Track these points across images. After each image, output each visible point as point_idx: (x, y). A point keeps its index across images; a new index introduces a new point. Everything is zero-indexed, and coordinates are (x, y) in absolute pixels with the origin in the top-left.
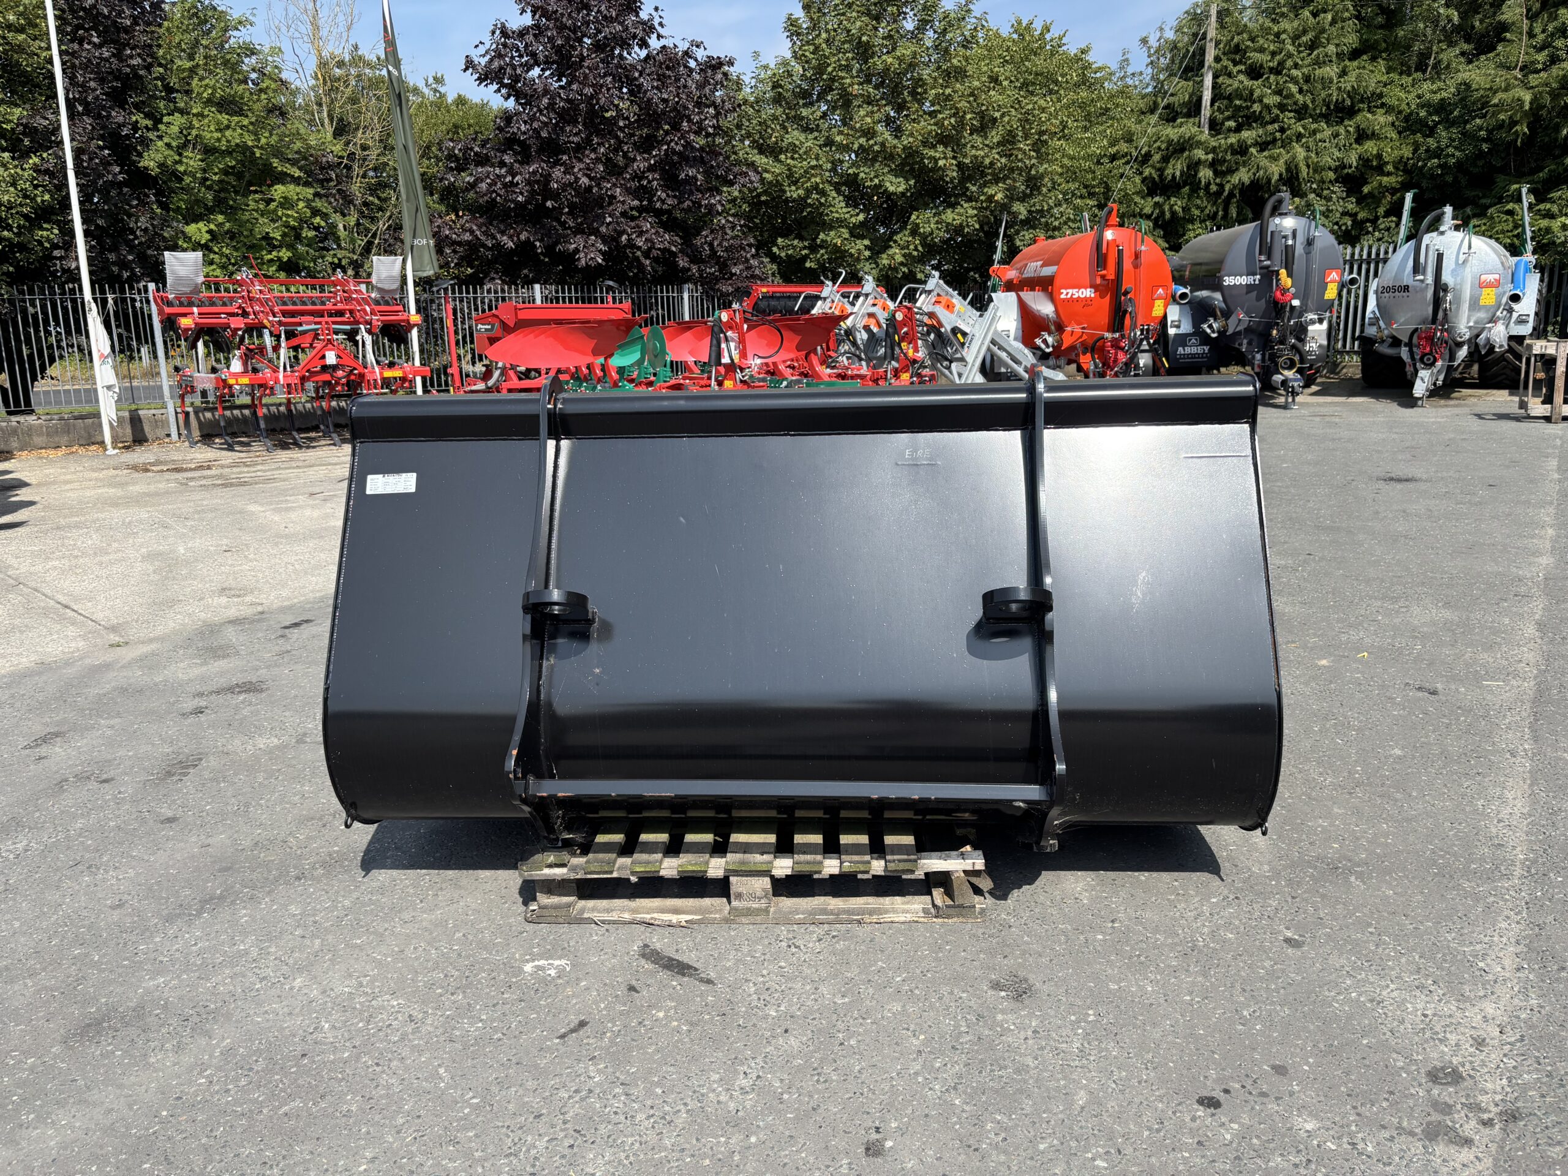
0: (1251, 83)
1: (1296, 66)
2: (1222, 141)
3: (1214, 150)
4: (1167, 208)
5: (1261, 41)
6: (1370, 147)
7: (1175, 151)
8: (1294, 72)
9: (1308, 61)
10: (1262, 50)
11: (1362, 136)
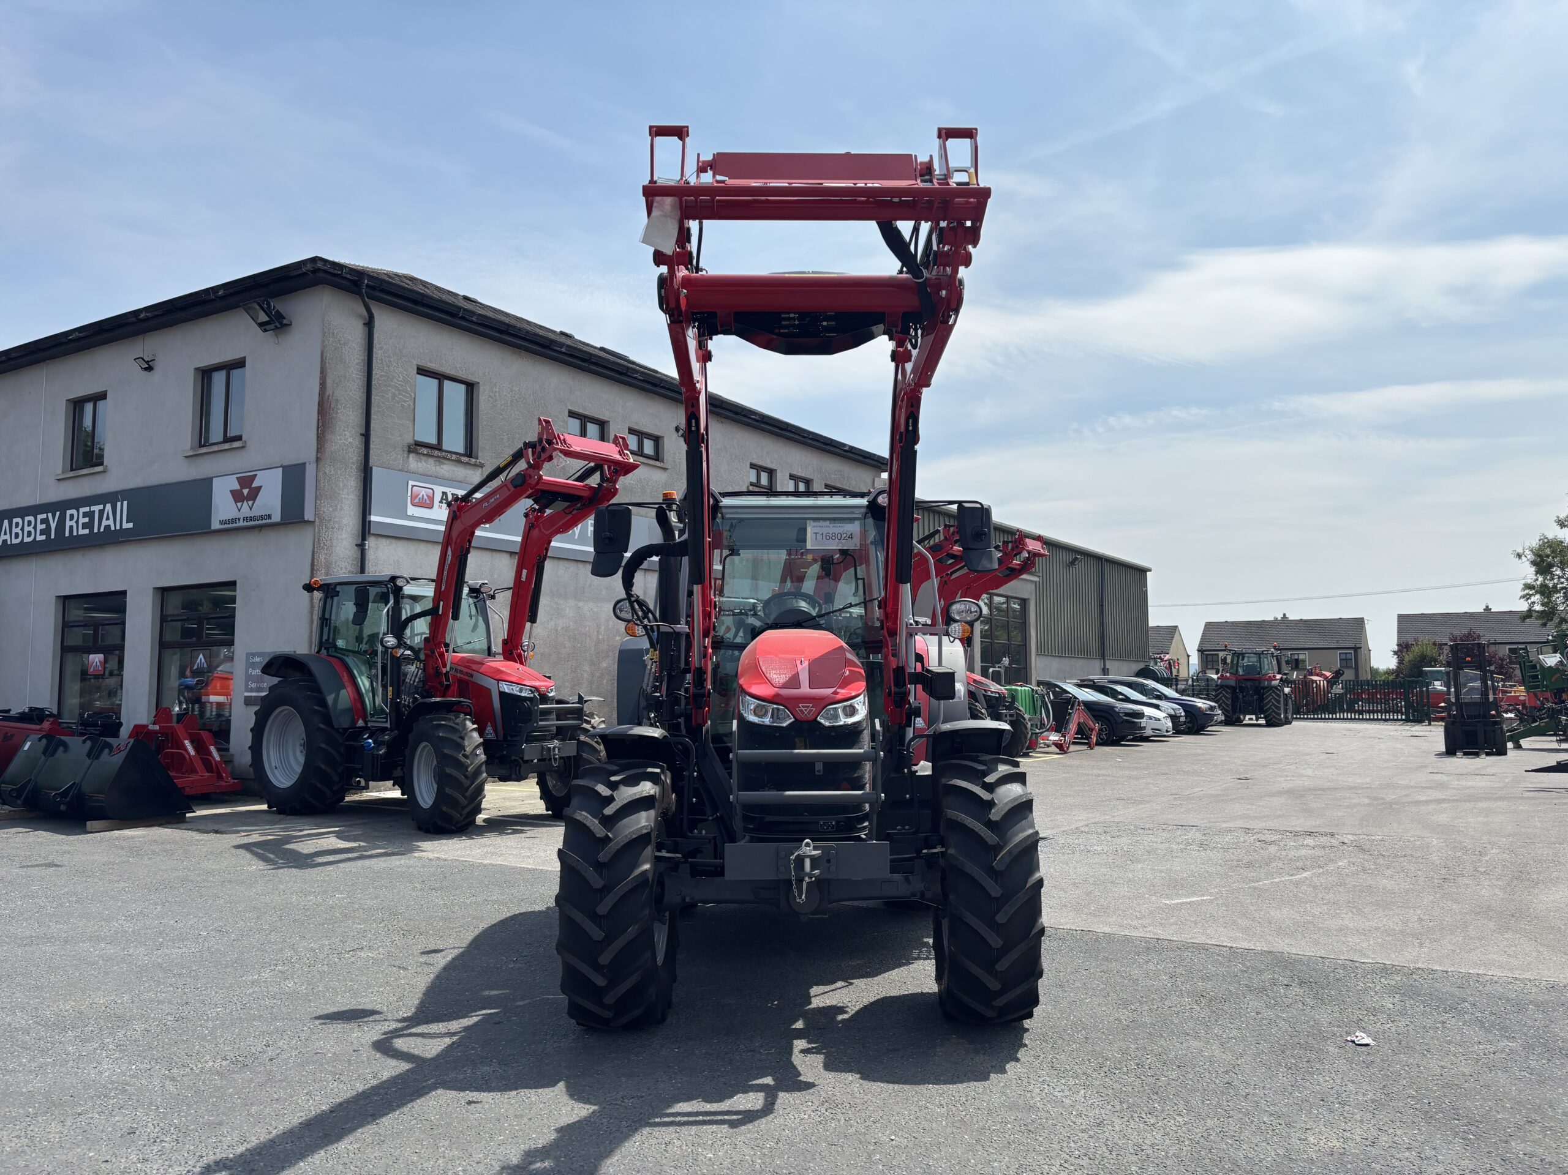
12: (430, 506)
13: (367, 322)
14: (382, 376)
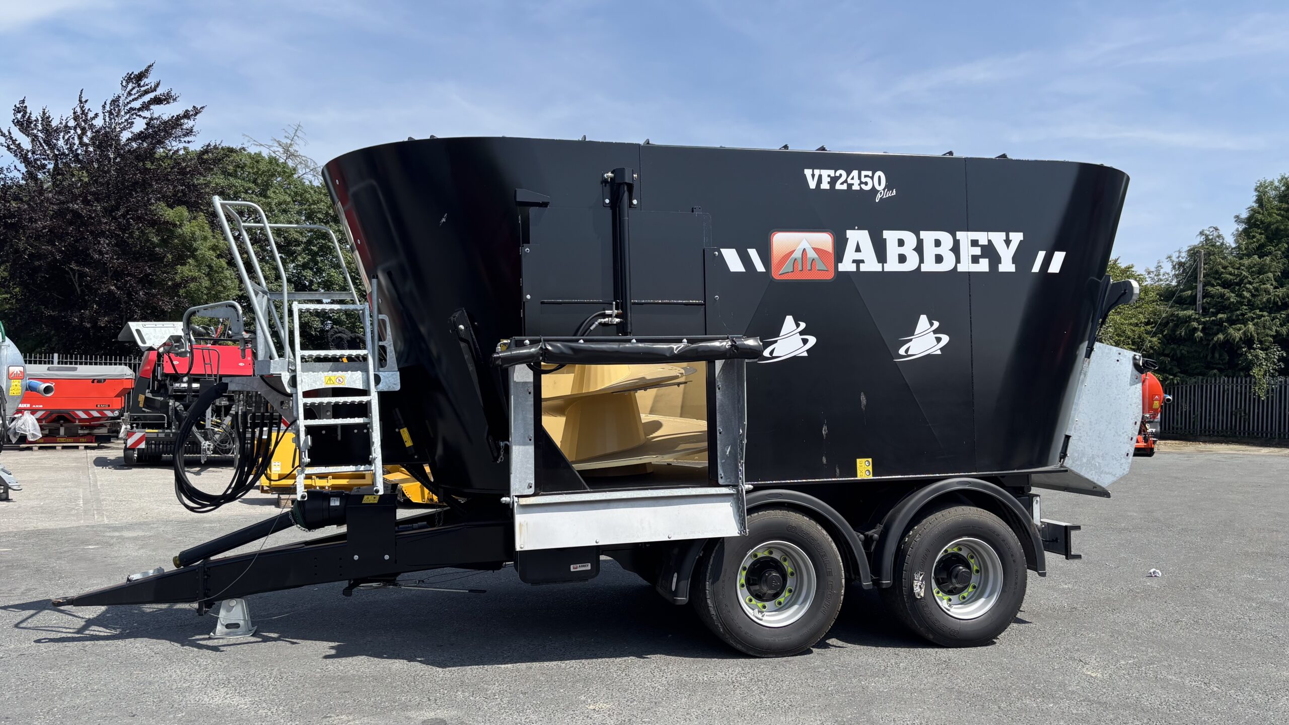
0: (1223, 290)
1: (1250, 283)
2: (1208, 319)
3: (1204, 323)
4: (1178, 352)
5: (1231, 269)
7: (1182, 323)
8: (1248, 286)
9: (1257, 280)
10: (1230, 274)
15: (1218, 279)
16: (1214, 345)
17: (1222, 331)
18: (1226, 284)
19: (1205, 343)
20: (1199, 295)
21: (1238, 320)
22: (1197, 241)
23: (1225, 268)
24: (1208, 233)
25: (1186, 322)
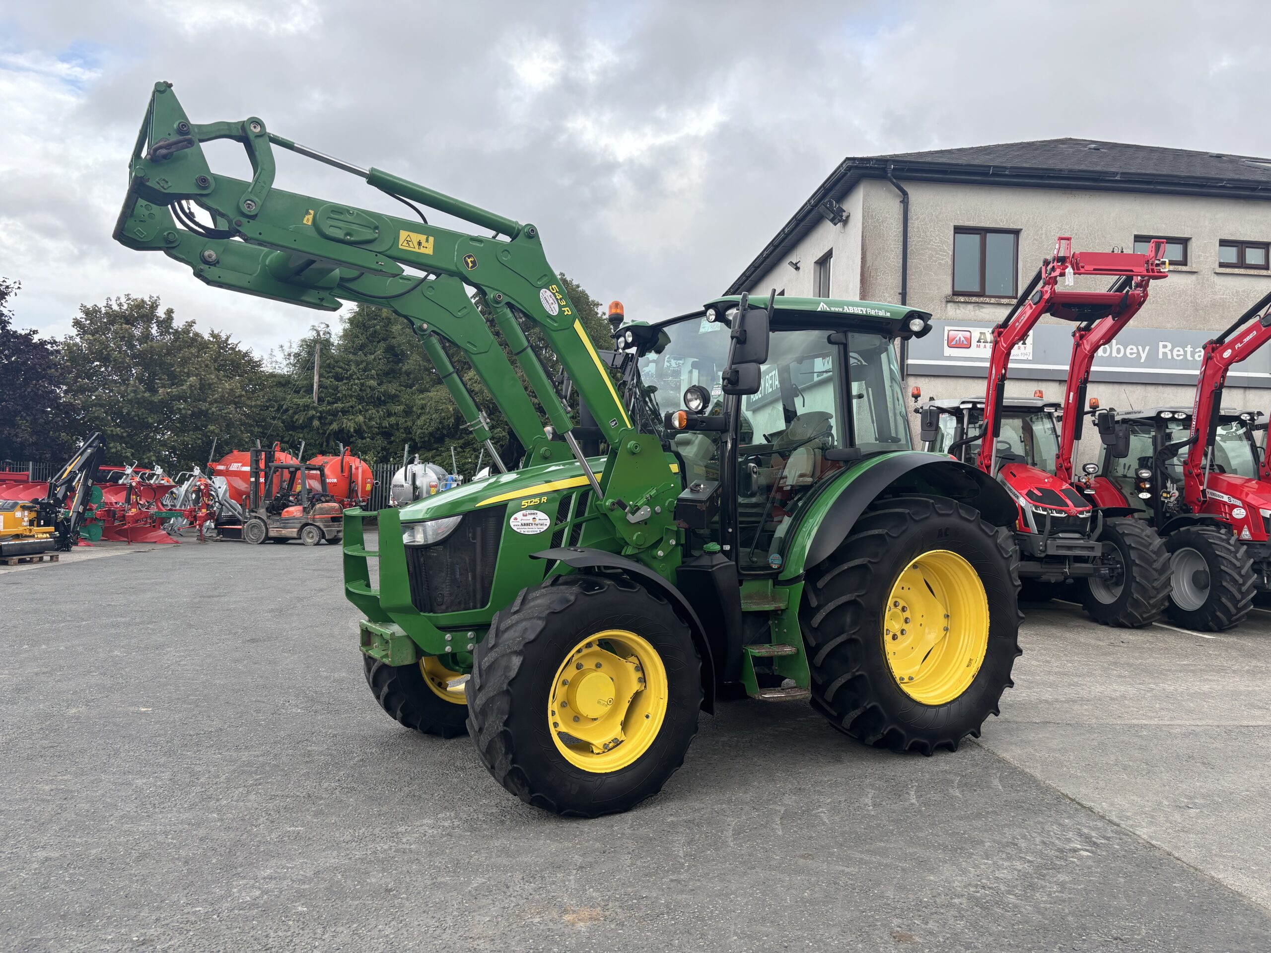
1: (358, 379)
2: (324, 407)
3: (321, 412)
5: (341, 364)
6: (393, 420)
7: (300, 410)
9: (363, 377)
10: (341, 368)
11: (389, 414)
12: (968, 346)
13: (902, 199)
14: (918, 242)
15: (331, 372)
16: (329, 434)
17: (335, 421)
18: (338, 378)
19: (321, 431)
20: (315, 386)
21: (349, 411)
22: (311, 335)
23: (337, 362)
24: (319, 329)
25: (304, 410)
